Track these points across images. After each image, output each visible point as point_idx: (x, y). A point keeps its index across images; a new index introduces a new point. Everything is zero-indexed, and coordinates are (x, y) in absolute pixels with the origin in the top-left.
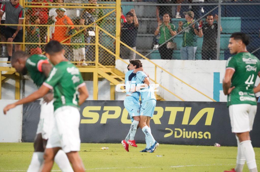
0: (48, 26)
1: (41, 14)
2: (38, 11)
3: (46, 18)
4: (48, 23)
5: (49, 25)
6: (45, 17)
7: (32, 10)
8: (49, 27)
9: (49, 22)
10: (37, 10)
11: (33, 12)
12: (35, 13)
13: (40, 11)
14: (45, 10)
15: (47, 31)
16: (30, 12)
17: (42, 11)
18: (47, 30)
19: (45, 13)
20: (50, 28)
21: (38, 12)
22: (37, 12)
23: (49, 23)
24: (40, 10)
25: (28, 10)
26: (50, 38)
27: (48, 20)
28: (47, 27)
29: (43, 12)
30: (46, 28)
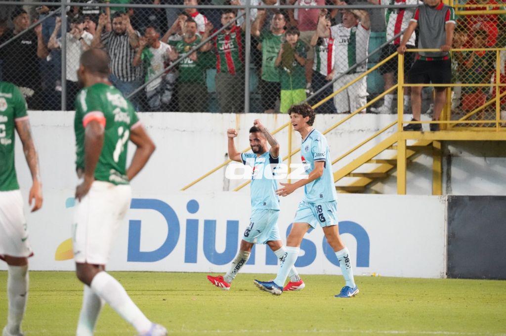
0: (497, 49)
1: (484, 27)
2: (479, 21)
3: (494, 35)
4: (497, 45)
5: (500, 47)
6: (491, 32)
7: (466, 20)
8: (500, 51)
9: (500, 42)
10: (475, 19)
11: (469, 23)
12: (471, 26)
13: (482, 21)
14: (492, 19)
15: (495, 61)
16: (463, 23)
17: (485, 21)
18: (496, 58)
19: (492, 26)
20: (501, 54)
21: (479, 23)
22: (475, 23)
23: (500, 44)
24: (482, 19)
25: (459, 20)
26: (501, 74)
27: (497, 38)
28: (496, 51)
29: (488, 22)
30: (494, 54)
